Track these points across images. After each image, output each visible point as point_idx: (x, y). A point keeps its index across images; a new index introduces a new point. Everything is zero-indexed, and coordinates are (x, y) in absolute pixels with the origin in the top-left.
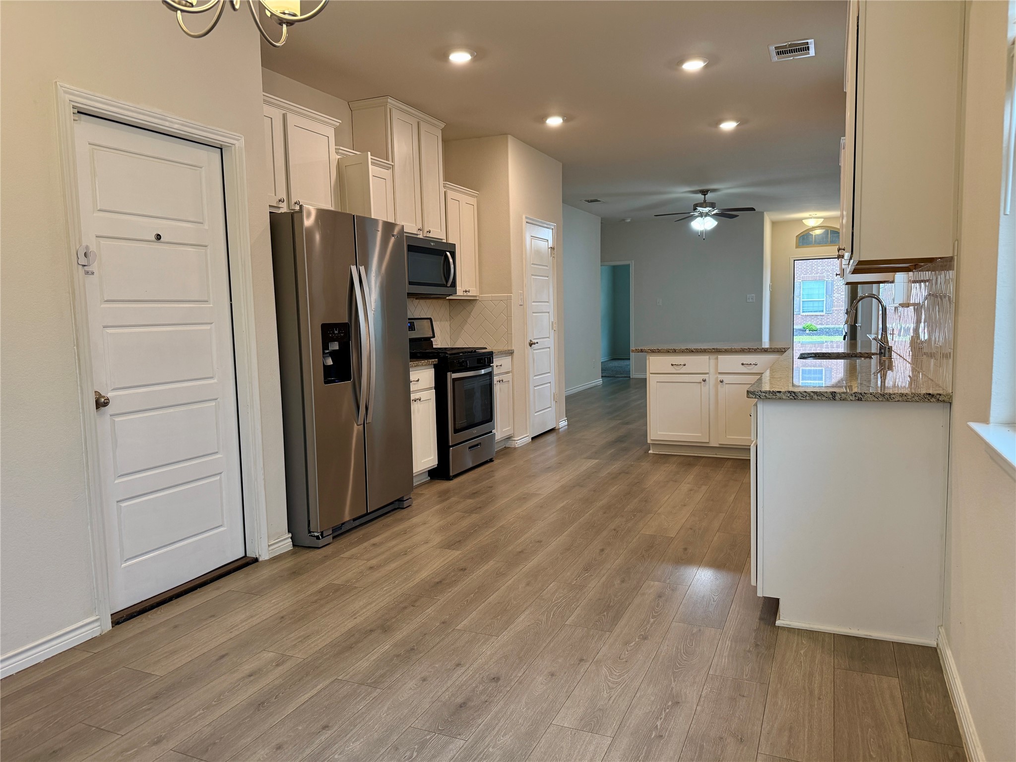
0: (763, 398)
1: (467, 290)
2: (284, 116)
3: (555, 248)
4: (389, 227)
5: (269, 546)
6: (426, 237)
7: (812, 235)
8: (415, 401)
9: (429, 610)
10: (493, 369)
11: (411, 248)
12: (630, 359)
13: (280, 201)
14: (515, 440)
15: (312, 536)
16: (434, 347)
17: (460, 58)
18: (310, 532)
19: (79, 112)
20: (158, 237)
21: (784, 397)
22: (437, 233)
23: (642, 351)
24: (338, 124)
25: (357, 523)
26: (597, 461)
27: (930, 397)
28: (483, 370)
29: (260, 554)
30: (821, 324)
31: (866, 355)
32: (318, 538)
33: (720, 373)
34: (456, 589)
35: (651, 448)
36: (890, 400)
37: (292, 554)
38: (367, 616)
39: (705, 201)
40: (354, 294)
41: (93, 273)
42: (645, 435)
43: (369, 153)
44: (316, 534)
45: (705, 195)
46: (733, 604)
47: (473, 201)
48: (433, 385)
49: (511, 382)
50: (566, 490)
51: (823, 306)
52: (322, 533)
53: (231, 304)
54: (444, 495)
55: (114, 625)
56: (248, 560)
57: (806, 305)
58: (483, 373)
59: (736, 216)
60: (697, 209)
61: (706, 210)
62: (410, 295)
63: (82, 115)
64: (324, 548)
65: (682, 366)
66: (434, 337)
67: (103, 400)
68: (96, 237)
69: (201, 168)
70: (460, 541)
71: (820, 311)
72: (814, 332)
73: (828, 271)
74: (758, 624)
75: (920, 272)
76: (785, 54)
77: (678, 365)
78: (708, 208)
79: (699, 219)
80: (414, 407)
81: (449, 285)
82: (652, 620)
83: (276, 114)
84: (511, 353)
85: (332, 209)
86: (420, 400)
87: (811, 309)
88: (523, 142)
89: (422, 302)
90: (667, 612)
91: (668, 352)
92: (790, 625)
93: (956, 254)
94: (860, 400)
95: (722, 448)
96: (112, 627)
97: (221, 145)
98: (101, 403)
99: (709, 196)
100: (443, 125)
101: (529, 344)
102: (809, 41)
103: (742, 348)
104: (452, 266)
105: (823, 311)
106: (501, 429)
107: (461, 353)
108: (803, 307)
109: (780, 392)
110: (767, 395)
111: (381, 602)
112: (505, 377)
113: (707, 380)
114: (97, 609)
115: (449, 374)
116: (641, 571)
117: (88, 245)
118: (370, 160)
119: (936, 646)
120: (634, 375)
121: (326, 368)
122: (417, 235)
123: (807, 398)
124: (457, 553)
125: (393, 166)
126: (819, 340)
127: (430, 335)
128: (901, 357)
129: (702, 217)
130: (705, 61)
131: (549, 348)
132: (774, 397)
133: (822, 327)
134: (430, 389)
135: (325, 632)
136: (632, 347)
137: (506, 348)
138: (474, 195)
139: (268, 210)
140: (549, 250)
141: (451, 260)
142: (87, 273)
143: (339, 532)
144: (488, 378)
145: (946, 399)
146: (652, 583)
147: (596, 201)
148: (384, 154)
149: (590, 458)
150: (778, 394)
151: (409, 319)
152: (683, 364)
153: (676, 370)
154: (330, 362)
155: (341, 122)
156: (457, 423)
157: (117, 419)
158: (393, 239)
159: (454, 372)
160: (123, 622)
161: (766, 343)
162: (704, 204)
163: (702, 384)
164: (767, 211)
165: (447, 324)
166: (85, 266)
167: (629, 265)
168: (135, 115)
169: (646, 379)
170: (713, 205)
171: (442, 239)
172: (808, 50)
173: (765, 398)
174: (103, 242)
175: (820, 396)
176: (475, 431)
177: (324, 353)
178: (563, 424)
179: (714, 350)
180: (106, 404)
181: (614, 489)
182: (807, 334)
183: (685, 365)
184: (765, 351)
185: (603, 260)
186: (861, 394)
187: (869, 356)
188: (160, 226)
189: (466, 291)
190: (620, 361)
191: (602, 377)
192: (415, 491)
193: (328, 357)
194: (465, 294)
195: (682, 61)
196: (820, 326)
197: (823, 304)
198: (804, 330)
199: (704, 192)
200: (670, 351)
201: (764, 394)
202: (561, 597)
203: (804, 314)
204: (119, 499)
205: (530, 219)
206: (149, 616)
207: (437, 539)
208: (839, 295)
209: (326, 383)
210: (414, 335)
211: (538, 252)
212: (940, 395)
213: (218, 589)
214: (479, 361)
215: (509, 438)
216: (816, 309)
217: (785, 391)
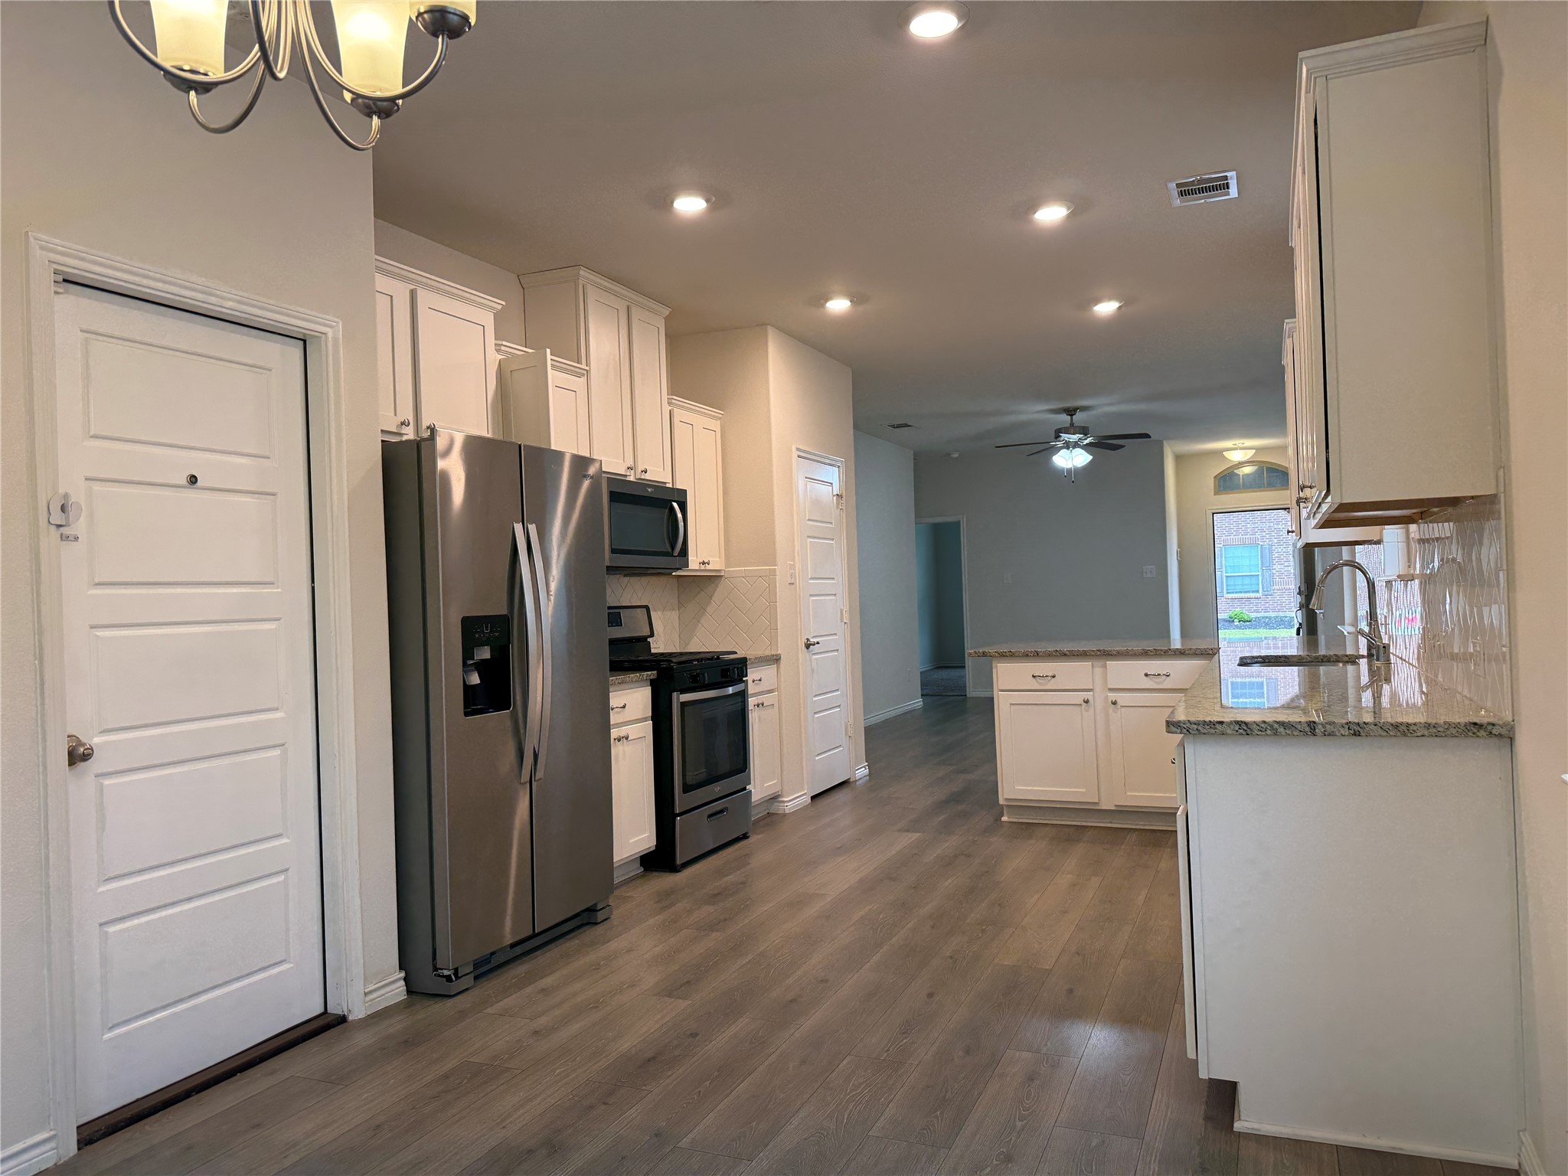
0: (1193, 732)
1: (706, 561)
2: (413, 295)
3: (844, 496)
4: (581, 463)
5: (366, 994)
6: (640, 479)
7: (1239, 475)
8: (619, 740)
9: (632, 1111)
10: (747, 686)
11: (616, 497)
12: (964, 667)
13: (403, 423)
14: (784, 802)
15: (439, 976)
16: (653, 651)
17: (690, 205)
18: (436, 969)
19: (65, 280)
20: (193, 480)
21: (1229, 731)
22: (658, 474)
23: (984, 654)
24: (500, 307)
25: (518, 950)
26: (918, 834)
27: (1475, 729)
28: (730, 688)
29: (350, 1008)
30: (1257, 611)
31: (1346, 659)
32: (448, 978)
33: (1111, 690)
34: (680, 1071)
35: (1005, 812)
36: (1409, 735)
37: (406, 1008)
38: (524, 1123)
39: (1072, 424)
40: (518, 572)
41: (76, 539)
42: (994, 790)
43: (548, 350)
44: (446, 973)
45: (1072, 415)
46: (1157, 1091)
47: (716, 425)
48: (650, 714)
49: (776, 706)
50: (868, 887)
51: (1258, 584)
52: (456, 970)
53: (313, 588)
54: (666, 898)
55: (81, 1146)
56: (330, 1019)
57: (1232, 583)
58: (731, 692)
59: (1121, 447)
60: (1060, 436)
61: (1075, 438)
62: (612, 570)
63: (71, 285)
64: (459, 997)
65: (1050, 678)
66: (652, 635)
67: (82, 750)
68: (86, 479)
69: (270, 370)
70: (688, 982)
71: (1253, 592)
72: (1246, 623)
73: (1262, 531)
74: (1203, 1130)
75: (1431, 525)
76: (1193, 194)
77: (1043, 676)
78: (1078, 435)
79: (1064, 452)
80: (618, 751)
81: (676, 554)
82: (1019, 1124)
83: (401, 291)
84: (776, 660)
85: (489, 436)
86: (627, 738)
87: (1239, 588)
88: (789, 335)
89: (634, 580)
90: (1044, 1109)
91: (1026, 656)
92: (1259, 1130)
93: (1502, 490)
94: (1357, 734)
95: (1121, 812)
96: (79, 1149)
97: (305, 334)
98: (78, 756)
99: (1079, 417)
100: (666, 311)
101: (805, 644)
102: (1228, 174)
103: (1144, 650)
104: (681, 524)
105: (1258, 591)
106: (760, 785)
107: (695, 660)
108: (1227, 585)
109: (1221, 723)
110: (1200, 728)
111: (549, 1096)
112: (766, 699)
113: (1091, 699)
114: (52, 1118)
115: (675, 694)
116: (999, 1032)
117: (68, 491)
118: (549, 363)
119: (1516, 1167)
120: (972, 692)
121: (468, 689)
122: (626, 476)
123: (1269, 732)
124: (683, 1004)
125: (587, 371)
126: (1256, 635)
127: (646, 632)
128: (1405, 660)
129: (1068, 448)
130: (1068, 209)
131: (837, 650)
132: (1212, 731)
133: (1259, 615)
134: (645, 719)
135: (449, 1155)
136: (969, 650)
137: (768, 653)
138: (714, 416)
139: (380, 437)
140: (835, 498)
141: (680, 515)
142: (64, 538)
143: (487, 967)
144: (740, 700)
145: (1504, 731)
146: (1018, 1054)
147: (906, 425)
148: (574, 353)
149: (908, 831)
150: (1217, 726)
151: (609, 608)
152: (1051, 674)
153: (1040, 684)
154: (475, 679)
155: (504, 303)
156: (687, 773)
157: (107, 782)
158: (586, 483)
159: (683, 691)
160: (98, 1140)
161: (1176, 641)
162: (1071, 429)
163: (1083, 707)
164: (1169, 438)
165: (674, 615)
166: (61, 526)
167: (958, 523)
168: (160, 285)
169: (993, 698)
170: (1085, 431)
171: (665, 483)
172: (1228, 188)
173: (1197, 732)
174: (97, 487)
175: (1289, 729)
176: (717, 789)
177: (465, 664)
178: (862, 772)
179: (1099, 653)
180: (86, 757)
181: (948, 884)
182: (1236, 626)
183: (1054, 677)
184: (1181, 654)
185: (918, 515)
186: (1358, 724)
187: (1353, 660)
188: (194, 462)
189: (704, 563)
190: (949, 670)
191: (922, 695)
192: (617, 893)
193: (473, 671)
194: (703, 567)
195: (1034, 207)
196: (1255, 614)
197: (1258, 580)
198: (1231, 621)
199: (1071, 412)
200: (1030, 654)
201: (1195, 726)
202: (860, 1084)
203: (1230, 596)
204: (103, 921)
205: (804, 451)
206: (147, 1127)
207: (650, 979)
208: (1282, 566)
209: (466, 714)
210: (618, 633)
211: (817, 503)
212: (1493, 725)
213: (273, 1073)
214: (725, 673)
215: (774, 798)
216: (1247, 588)
217: (1231, 721)
